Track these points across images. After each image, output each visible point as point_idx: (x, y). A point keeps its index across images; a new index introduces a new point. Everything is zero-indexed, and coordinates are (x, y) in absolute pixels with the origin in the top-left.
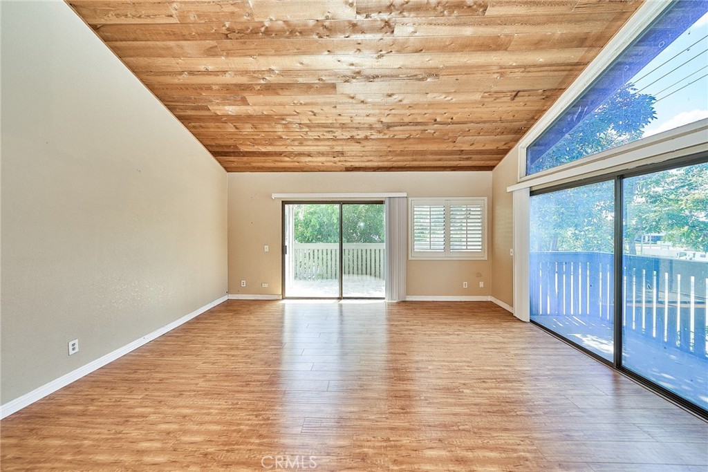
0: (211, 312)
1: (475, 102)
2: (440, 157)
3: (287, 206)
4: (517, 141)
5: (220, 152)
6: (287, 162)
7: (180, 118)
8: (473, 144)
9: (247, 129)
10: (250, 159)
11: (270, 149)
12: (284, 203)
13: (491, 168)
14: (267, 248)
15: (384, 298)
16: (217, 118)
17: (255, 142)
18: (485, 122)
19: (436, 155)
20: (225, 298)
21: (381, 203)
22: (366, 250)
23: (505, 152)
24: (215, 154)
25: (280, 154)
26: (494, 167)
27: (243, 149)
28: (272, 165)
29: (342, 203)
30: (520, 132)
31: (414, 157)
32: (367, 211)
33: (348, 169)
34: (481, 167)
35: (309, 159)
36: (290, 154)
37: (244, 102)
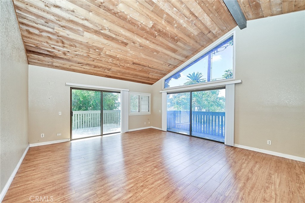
1: (161, 64)
2: (141, 78)
3: (73, 90)
4: (162, 77)
8: (152, 76)
12: (72, 88)
13: (152, 84)
15: (120, 132)
18: (159, 70)
19: (142, 77)
22: (110, 113)
23: (158, 80)
26: (153, 84)
30: (165, 75)
31: (134, 76)
34: (150, 83)
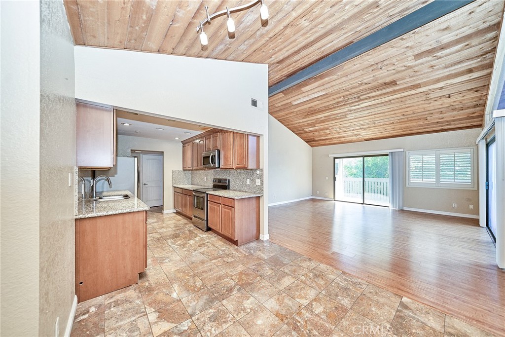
0: (305, 200)
3: (336, 160)
5: (308, 141)
6: (335, 141)
7: (296, 134)
9: (317, 133)
10: (320, 142)
11: (327, 137)
12: (335, 158)
14: (327, 178)
15: (389, 207)
16: (307, 132)
17: (320, 136)
20: (311, 197)
21: (387, 155)
24: (307, 142)
25: (331, 139)
27: (316, 139)
28: (329, 143)
29: (364, 157)
32: (381, 160)
33: (366, 140)
35: (344, 138)
36: (335, 138)
37: (315, 126)
